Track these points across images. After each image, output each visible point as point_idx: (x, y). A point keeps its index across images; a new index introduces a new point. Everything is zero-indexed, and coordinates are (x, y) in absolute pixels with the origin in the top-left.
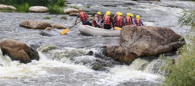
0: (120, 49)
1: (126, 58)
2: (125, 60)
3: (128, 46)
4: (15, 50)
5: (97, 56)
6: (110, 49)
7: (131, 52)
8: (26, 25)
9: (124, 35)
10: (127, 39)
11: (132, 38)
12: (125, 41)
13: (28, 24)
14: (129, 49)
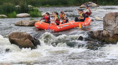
0: (105, 33)
1: (111, 39)
2: (110, 40)
3: (112, 29)
4: (22, 39)
5: (86, 39)
6: (96, 33)
7: (115, 33)
8: (20, 24)
9: (107, 20)
10: (111, 24)
11: (115, 22)
12: (108, 25)
13: (22, 23)
14: (113, 31)
